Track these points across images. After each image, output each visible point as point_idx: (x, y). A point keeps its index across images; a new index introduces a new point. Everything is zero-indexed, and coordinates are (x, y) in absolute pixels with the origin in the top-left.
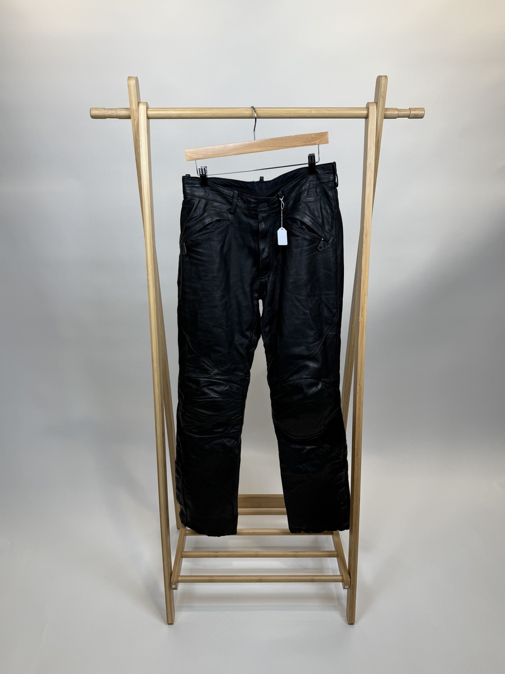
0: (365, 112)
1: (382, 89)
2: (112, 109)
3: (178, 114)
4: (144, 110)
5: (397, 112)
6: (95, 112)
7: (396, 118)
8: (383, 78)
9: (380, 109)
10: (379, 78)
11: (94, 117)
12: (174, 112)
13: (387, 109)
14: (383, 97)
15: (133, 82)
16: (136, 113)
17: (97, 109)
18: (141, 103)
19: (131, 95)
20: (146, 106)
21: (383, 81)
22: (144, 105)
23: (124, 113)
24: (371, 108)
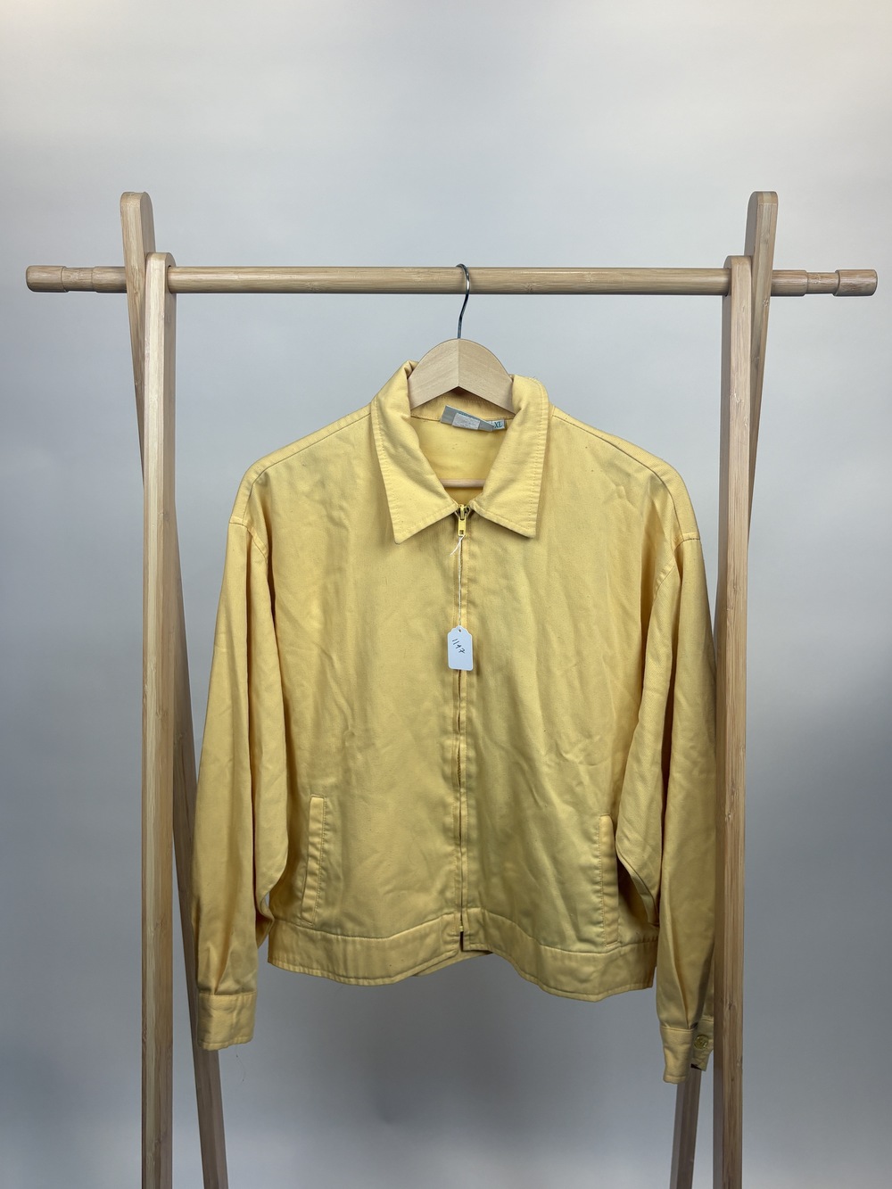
0: (723, 279)
1: (764, 223)
2: (80, 269)
3: (246, 281)
4: (161, 271)
5: (805, 281)
6: (39, 278)
7: (802, 295)
8: (766, 197)
9: (761, 272)
10: (756, 199)
11: (36, 287)
12: (235, 277)
13: (778, 273)
14: (766, 242)
15: (134, 206)
16: (138, 277)
17: (43, 268)
18: (153, 255)
19: (128, 236)
20: (164, 262)
21: (766, 205)
22: (160, 259)
23: (111, 278)
24: (736, 269)
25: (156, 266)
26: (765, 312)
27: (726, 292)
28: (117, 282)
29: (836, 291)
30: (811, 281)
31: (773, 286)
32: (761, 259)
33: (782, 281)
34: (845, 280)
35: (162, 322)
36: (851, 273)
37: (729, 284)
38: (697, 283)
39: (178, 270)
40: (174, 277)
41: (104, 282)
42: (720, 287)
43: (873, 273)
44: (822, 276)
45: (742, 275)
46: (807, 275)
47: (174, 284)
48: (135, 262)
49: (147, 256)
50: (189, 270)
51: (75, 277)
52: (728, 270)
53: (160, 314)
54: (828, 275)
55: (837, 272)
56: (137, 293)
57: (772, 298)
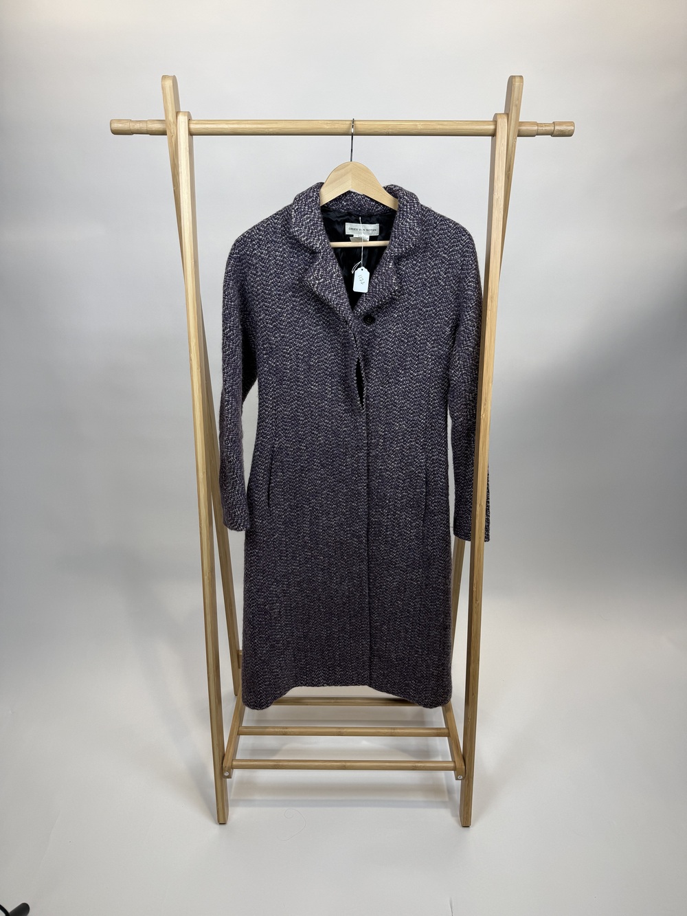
0: (492, 127)
1: (515, 96)
2: (140, 121)
3: (232, 128)
4: (185, 123)
5: (536, 128)
6: (117, 126)
7: (534, 136)
8: (517, 79)
9: (513, 123)
10: (511, 79)
11: (116, 132)
12: (227, 126)
13: (522, 123)
14: (516, 106)
15: (169, 83)
16: (173, 126)
17: (119, 121)
18: (181, 113)
19: (166, 102)
20: (186, 117)
21: (517, 84)
22: (185, 115)
23: (157, 126)
24: (499, 121)
25: (182, 119)
26: (514, 146)
27: (493, 135)
28: (161, 129)
29: (552, 134)
30: (540, 128)
31: (519, 131)
32: (513, 115)
33: (523, 128)
34: (557, 128)
35: (188, 153)
36: (561, 123)
37: (495, 130)
38: (476, 130)
39: (194, 122)
40: (192, 126)
41: (154, 129)
42: (491, 132)
43: (572, 124)
44: (546, 125)
45: (503, 125)
46: (537, 124)
47: (193, 131)
48: (171, 118)
49: (177, 113)
50: (200, 122)
51: (137, 126)
52: (495, 122)
53: (186, 148)
54: (549, 125)
55: (554, 123)
57: (518, 138)
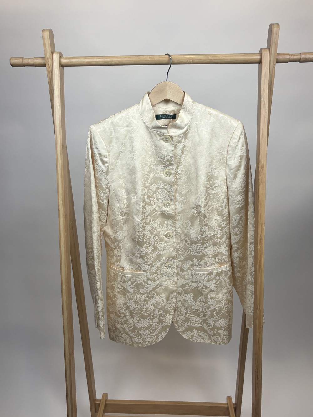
0: (259, 57)
1: (274, 36)
2: (29, 58)
3: (88, 62)
4: (58, 58)
5: (289, 57)
6: (15, 61)
7: (287, 62)
8: (275, 26)
9: (273, 54)
10: (271, 27)
11: (14, 65)
12: (84, 60)
13: (279, 54)
14: (275, 43)
15: (47, 34)
16: (50, 61)
17: (16, 58)
18: (55, 53)
19: (45, 46)
20: (59, 55)
21: (275, 29)
22: (57, 54)
23: (39, 61)
24: (264, 53)
25: (56, 57)
26: (274, 69)
27: (260, 62)
28: (42, 63)
29: (300, 61)
30: (291, 57)
31: (277, 59)
32: (273, 49)
33: (280, 57)
34: (303, 56)
35: (59, 77)
36: (305, 54)
37: (261, 59)
38: (248, 59)
39: (64, 58)
40: (62, 61)
41: (38, 63)
42: (258, 60)
44: (295, 55)
45: (266, 55)
46: (290, 55)
47: (62, 63)
48: (48, 55)
49: (53, 53)
50: (68, 58)
51: (27, 61)
52: (261, 54)
53: (58, 75)
54: (297, 55)
55: (300, 53)
56: (50, 67)
57: (276, 64)
